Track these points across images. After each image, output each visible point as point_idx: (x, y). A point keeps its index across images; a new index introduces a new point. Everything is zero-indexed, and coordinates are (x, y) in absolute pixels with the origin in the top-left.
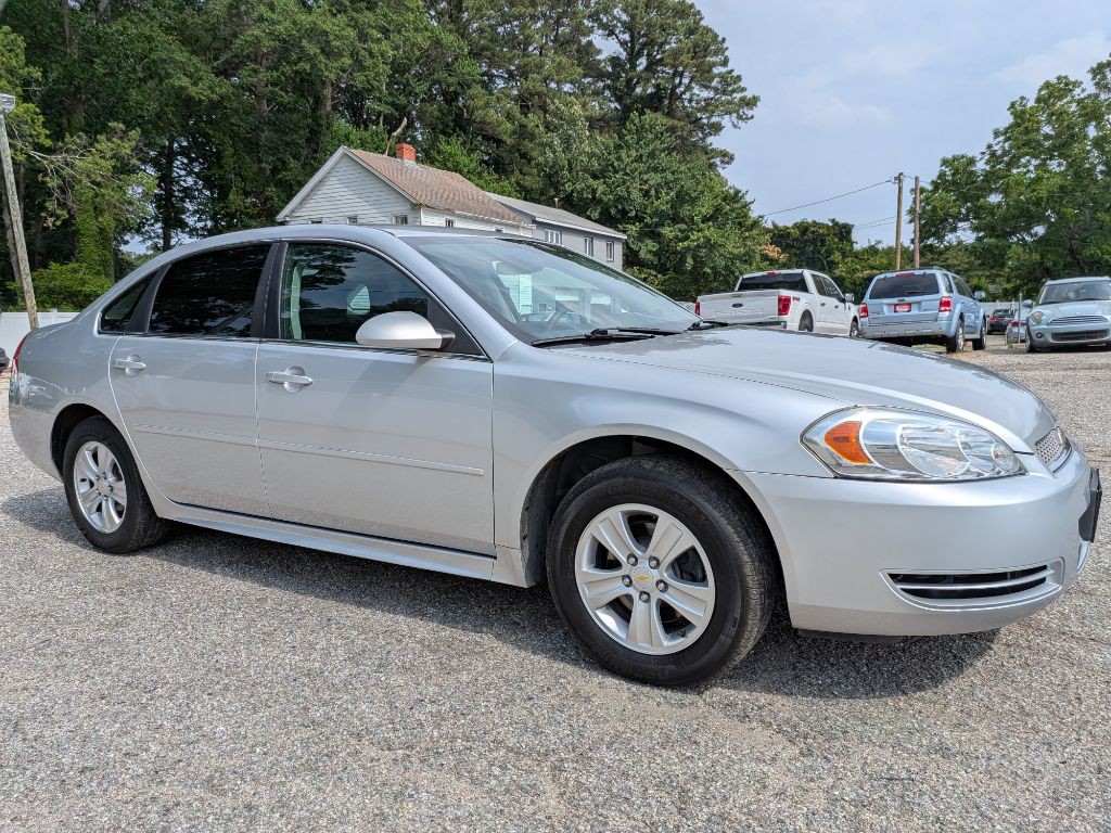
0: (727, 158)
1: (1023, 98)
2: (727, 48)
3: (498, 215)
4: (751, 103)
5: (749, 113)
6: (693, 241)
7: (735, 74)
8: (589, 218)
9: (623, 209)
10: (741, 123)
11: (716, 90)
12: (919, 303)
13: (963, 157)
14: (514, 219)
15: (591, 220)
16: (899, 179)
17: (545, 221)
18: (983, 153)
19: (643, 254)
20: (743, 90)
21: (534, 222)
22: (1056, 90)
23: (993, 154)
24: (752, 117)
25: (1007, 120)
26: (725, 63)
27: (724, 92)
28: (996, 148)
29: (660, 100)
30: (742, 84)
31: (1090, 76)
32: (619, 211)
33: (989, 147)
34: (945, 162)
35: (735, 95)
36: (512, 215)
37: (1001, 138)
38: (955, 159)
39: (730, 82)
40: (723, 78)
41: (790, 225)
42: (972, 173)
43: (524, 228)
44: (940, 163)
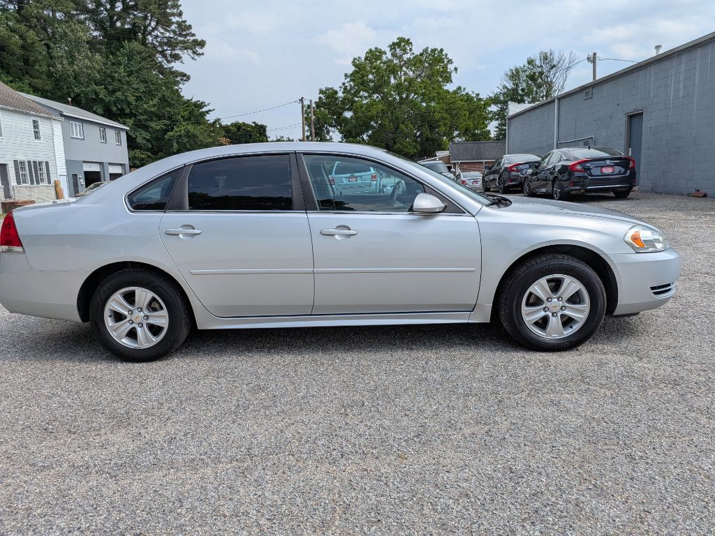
0: (185, 77)
1: (359, 57)
2: (180, 5)
3: (32, 109)
4: (202, 44)
5: (200, 51)
6: (176, 132)
7: (187, 24)
8: (95, 112)
9: (122, 108)
10: (196, 57)
11: (174, 32)
12: (361, 176)
13: (331, 89)
14: (44, 113)
15: (97, 114)
16: (302, 100)
17: (71, 115)
18: (340, 87)
19: (139, 140)
20: (194, 35)
21: (62, 115)
22: (374, 55)
23: (345, 89)
24: (203, 54)
25: (351, 69)
26: (180, 14)
27: (180, 35)
28: (347, 85)
29: (135, 33)
30: (193, 31)
31: (389, 49)
32: (118, 109)
33: (344, 84)
34: (321, 92)
35: (188, 38)
36: (44, 109)
37: (348, 79)
38: (327, 89)
39: (184, 28)
40: (179, 24)
41: (229, 124)
42: (336, 99)
43: (54, 119)
44: (318, 91)
